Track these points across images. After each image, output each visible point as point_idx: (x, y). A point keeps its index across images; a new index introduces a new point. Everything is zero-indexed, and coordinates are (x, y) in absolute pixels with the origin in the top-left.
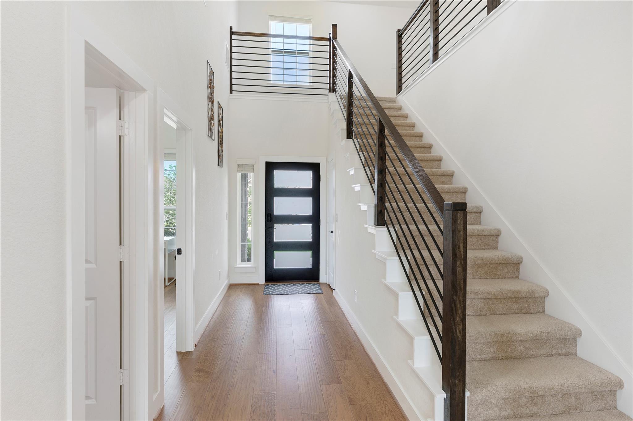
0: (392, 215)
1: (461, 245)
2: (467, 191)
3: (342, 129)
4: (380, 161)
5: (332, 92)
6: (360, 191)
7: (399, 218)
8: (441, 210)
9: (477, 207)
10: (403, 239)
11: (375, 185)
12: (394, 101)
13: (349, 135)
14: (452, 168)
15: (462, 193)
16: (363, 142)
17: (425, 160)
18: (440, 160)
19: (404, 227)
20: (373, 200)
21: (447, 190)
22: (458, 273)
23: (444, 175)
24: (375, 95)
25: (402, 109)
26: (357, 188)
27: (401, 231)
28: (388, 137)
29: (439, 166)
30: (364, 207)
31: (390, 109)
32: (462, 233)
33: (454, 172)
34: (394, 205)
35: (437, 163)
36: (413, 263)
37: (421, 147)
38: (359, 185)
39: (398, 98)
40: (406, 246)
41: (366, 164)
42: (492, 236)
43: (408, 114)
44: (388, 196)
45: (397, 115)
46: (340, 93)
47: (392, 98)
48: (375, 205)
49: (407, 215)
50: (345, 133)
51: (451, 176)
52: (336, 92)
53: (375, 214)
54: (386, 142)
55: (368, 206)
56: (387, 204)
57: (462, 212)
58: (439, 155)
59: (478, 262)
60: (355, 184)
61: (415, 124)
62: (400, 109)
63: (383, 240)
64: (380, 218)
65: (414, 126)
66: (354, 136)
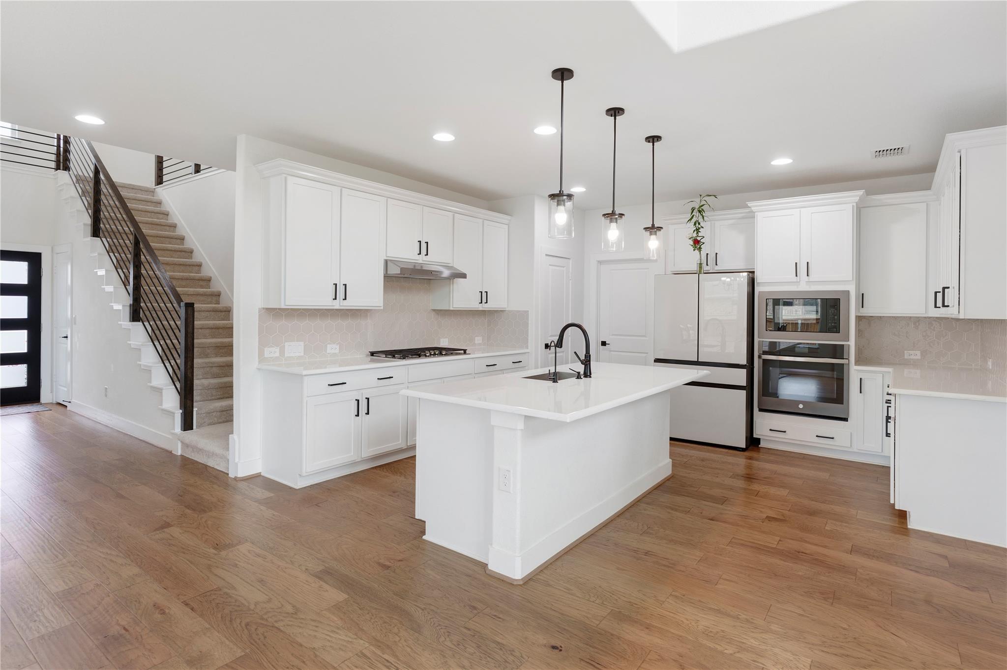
0: (147, 313)
1: (191, 326)
2: (221, 294)
3: (85, 225)
4: (136, 268)
5: (63, 170)
6: (112, 292)
7: (153, 316)
8: (180, 306)
9: (226, 307)
10: (157, 332)
11: (131, 288)
12: (153, 192)
13: (96, 232)
14: (209, 274)
15: (216, 295)
16: (113, 242)
17: (184, 265)
18: (199, 265)
19: (158, 323)
20: (129, 300)
21: (202, 293)
22: (189, 341)
23: (202, 280)
25: (162, 204)
26: (109, 289)
27: (155, 325)
28: (142, 249)
29: (199, 272)
30: (118, 307)
31: (147, 201)
32: (191, 319)
33: (211, 277)
34: (149, 305)
35: (197, 268)
36: (165, 347)
38: (112, 287)
39: (156, 189)
40: (160, 337)
41: (119, 266)
43: (168, 212)
44: (143, 297)
45: (155, 211)
46: (76, 173)
47: (151, 188)
48: (130, 304)
49: (160, 313)
50: (89, 230)
51: (208, 280)
52: (70, 171)
53: (130, 313)
54: (142, 257)
55: (123, 306)
56: (142, 304)
57: (191, 308)
58: (198, 261)
59: (219, 345)
60: (106, 285)
61: (176, 224)
62: (159, 203)
63: (138, 333)
64: (135, 315)
65: (175, 227)
66: (101, 234)
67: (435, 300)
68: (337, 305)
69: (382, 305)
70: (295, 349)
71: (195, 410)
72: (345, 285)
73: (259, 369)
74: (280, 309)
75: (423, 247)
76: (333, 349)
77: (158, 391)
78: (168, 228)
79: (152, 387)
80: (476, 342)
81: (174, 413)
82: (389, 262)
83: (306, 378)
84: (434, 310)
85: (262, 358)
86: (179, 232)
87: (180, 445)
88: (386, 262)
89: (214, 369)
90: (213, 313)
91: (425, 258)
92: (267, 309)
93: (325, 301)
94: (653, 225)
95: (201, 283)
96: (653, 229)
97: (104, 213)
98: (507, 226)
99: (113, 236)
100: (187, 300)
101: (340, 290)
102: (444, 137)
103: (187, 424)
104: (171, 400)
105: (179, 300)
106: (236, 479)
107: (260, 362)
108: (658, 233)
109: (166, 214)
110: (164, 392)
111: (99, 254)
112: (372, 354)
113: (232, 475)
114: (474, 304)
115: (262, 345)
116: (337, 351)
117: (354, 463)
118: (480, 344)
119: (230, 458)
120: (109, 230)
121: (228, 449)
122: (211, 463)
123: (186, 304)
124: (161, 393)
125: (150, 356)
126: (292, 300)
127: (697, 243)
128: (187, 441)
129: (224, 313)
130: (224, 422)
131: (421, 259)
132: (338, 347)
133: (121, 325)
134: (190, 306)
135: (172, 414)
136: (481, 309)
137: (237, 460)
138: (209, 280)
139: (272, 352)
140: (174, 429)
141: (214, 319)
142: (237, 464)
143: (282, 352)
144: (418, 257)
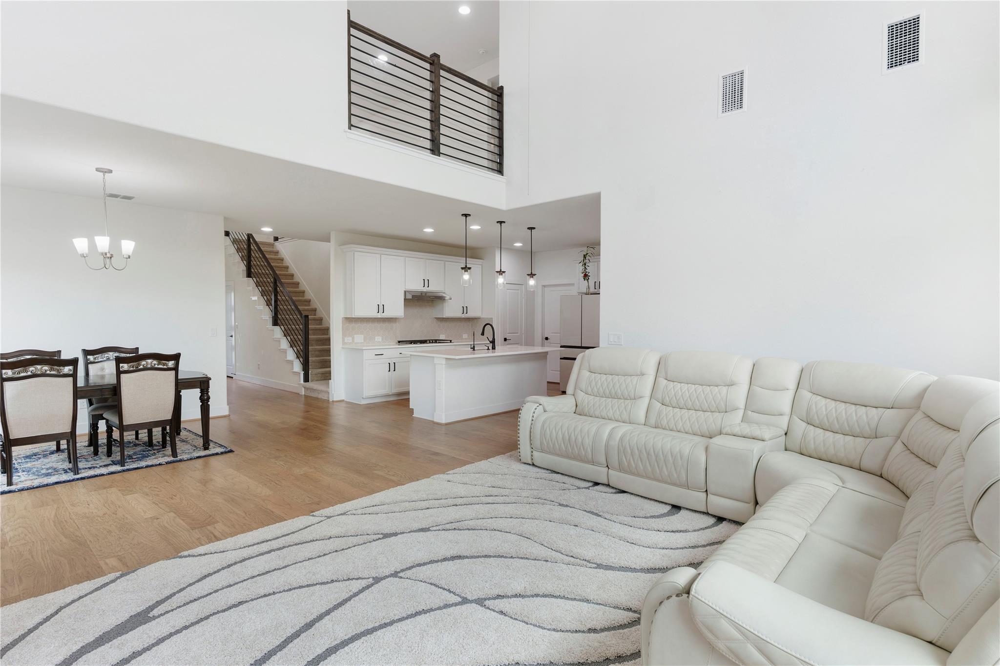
0: (282, 321)
1: (307, 328)
3: (243, 270)
4: (275, 296)
5: (227, 236)
6: (262, 310)
8: (302, 317)
10: (288, 331)
11: (272, 308)
13: (249, 275)
16: (260, 280)
18: (304, 292)
19: (289, 326)
20: (271, 314)
22: (306, 336)
24: (257, 240)
25: (279, 253)
26: (255, 298)
27: (287, 328)
28: (278, 285)
30: (265, 317)
31: (270, 252)
32: (307, 325)
34: (283, 316)
35: (302, 294)
37: (293, 284)
38: (261, 306)
39: (275, 246)
42: (325, 330)
43: (283, 258)
44: (280, 313)
45: (276, 258)
46: (233, 237)
48: (272, 316)
49: (290, 321)
50: (245, 273)
53: (272, 320)
54: (278, 289)
55: (268, 317)
56: (279, 316)
60: (257, 306)
61: (288, 266)
62: (277, 253)
63: (278, 331)
64: (275, 323)
65: (288, 268)
66: (252, 275)
67: (436, 312)
68: (379, 315)
69: (403, 315)
70: (359, 338)
71: (310, 372)
72: (383, 305)
73: (343, 348)
74: (352, 318)
75: (426, 282)
76: (378, 339)
77: (291, 362)
78: (283, 269)
79: (286, 360)
80: (464, 337)
81: (300, 373)
82: (407, 293)
83: (364, 351)
84: (436, 318)
85: (344, 343)
86: (291, 271)
87: (303, 389)
88: (405, 292)
89: (317, 352)
90: (313, 321)
91: (427, 289)
92: (346, 318)
93: (373, 313)
94: (532, 273)
95: (305, 303)
96: (532, 275)
97: (253, 262)
98: (481, 266)
99: (260, 276)
100: (304, 313)
101: (381, 308)
102: (429, 230)
103: (306, 379)
104: (297, 367)
105: (301, 314)
106: (333, 401)
107: (343, 344)
108: (534, 277)
109: (282, 260)
110: (294, 362)
111: (253, 288)
112: (399, 342)
113: (331, 400)
114: (458, 314)
115: (344, 335)
116: (381, 340)
117: (388, 396)
118: (466, 339)
119: (330, 392)
120: (257, 273)
121: (329, 388)
122: (320, 396)
123: (305, 316)
124: (293, 364)
125: (284, 344)
126: (359, 313)
127: (586, 276)
128: (308, 387)
129: (319, 321)
130: (324, 380)
131: (425, 289)
132: (381, 338)
133: (268, 328)
134: (307, 317)
135: (298, 374)
136: (463, 317)
137: (333, 393)
138: (309, 301)
139: (348, 340)
140: (300, 381)
141: (314, 325)
142: (333, 394)
143: (353, 339)
144: (423, 288)
